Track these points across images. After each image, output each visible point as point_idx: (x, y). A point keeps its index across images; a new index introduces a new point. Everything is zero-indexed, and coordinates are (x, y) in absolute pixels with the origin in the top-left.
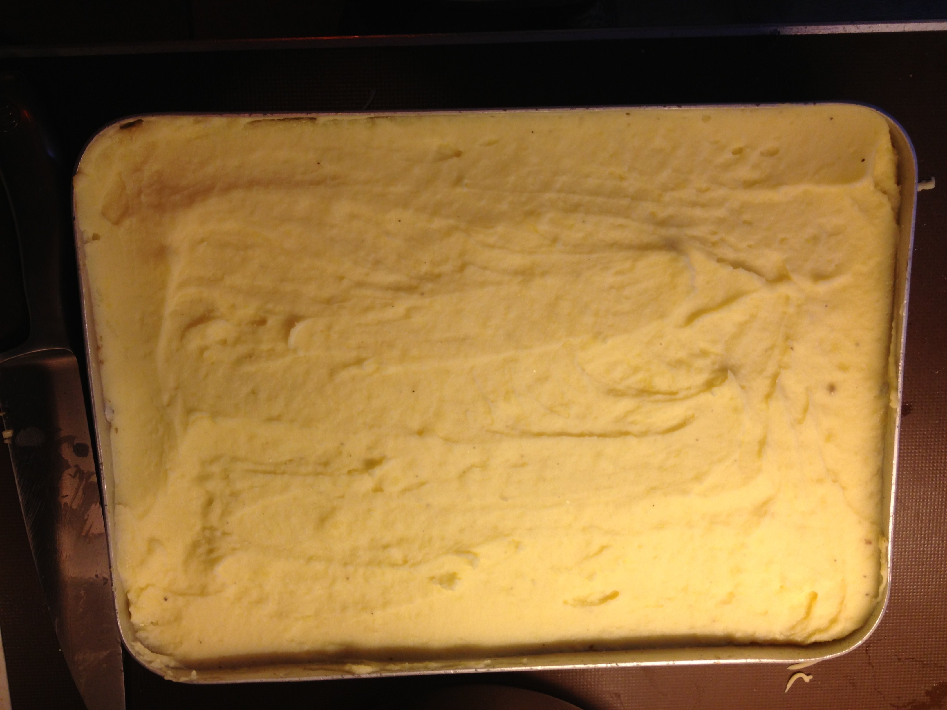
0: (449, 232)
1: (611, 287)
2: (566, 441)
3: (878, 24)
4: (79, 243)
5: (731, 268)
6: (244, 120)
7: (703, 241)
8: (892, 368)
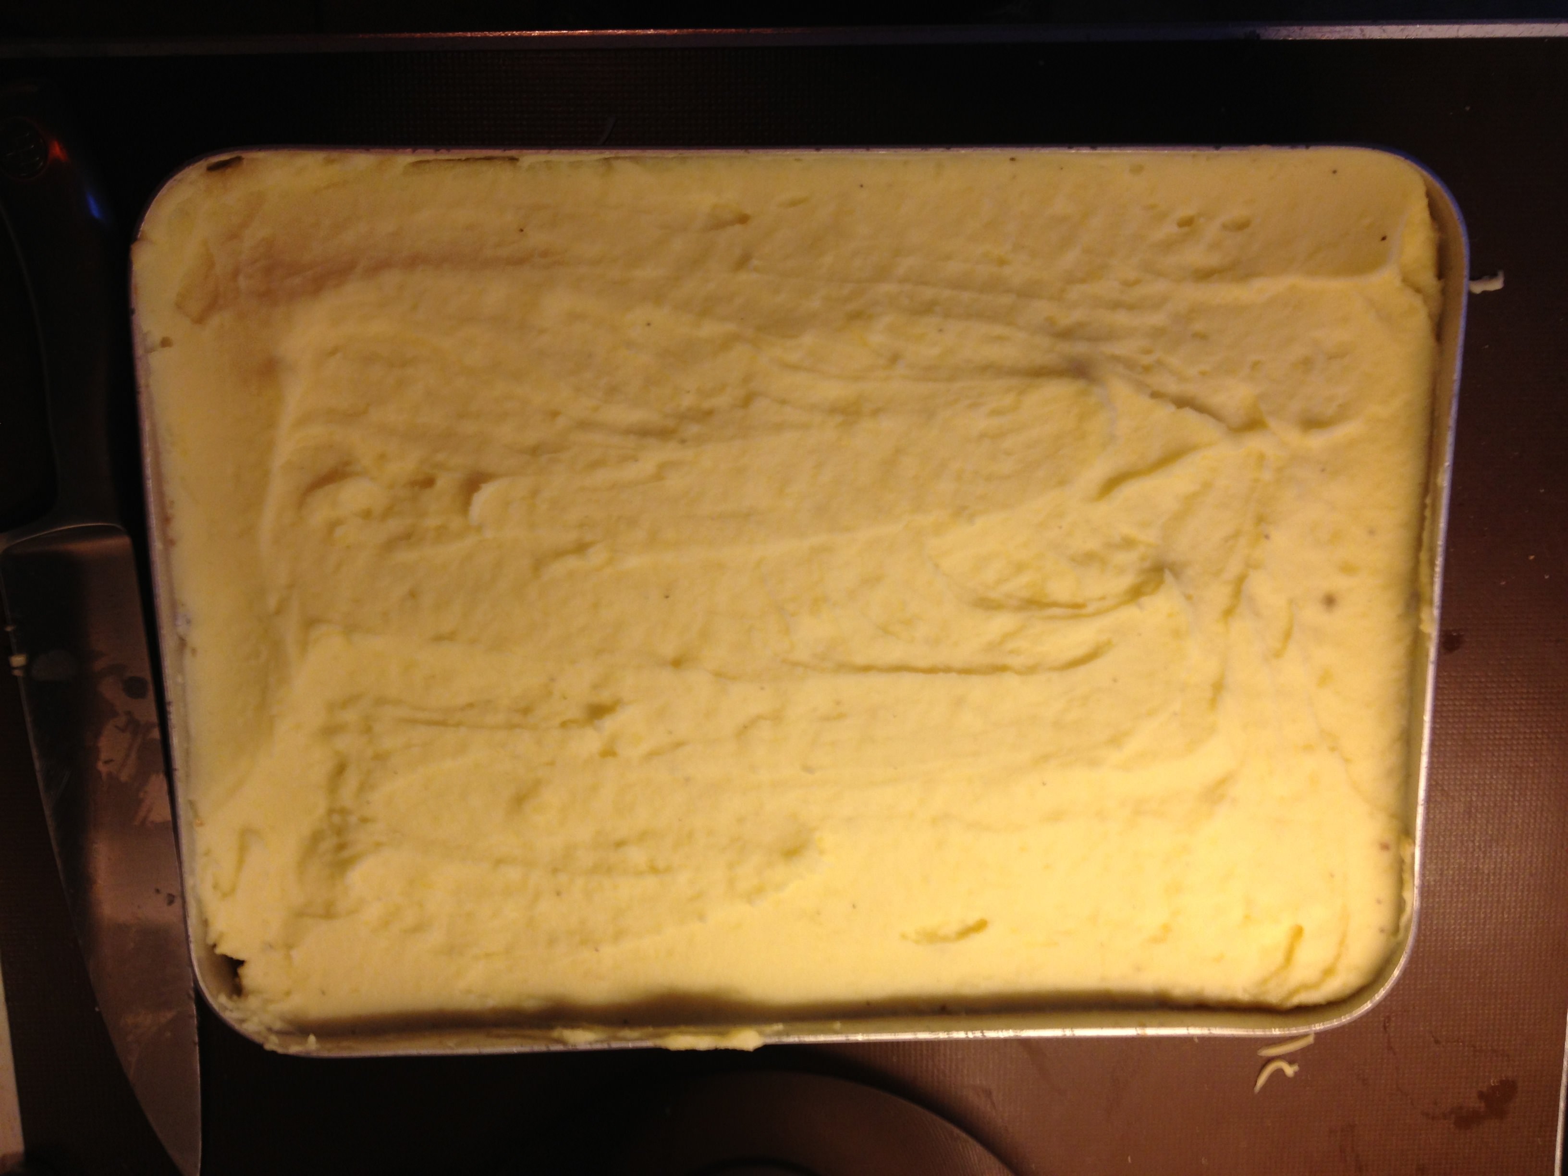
0: (726, 343)
1: (982, 436)
2: (907, 680)
3: (1416, 25)
4: (139, 351)
5: (1172, 408)
6: (404, 159)
7: (1129, 364)
8: (1424, 570)
